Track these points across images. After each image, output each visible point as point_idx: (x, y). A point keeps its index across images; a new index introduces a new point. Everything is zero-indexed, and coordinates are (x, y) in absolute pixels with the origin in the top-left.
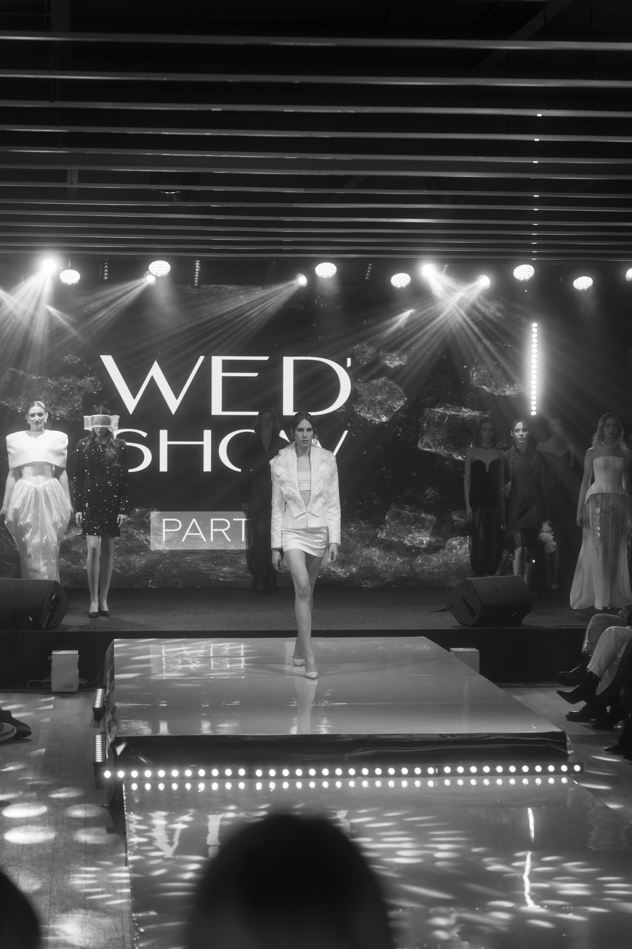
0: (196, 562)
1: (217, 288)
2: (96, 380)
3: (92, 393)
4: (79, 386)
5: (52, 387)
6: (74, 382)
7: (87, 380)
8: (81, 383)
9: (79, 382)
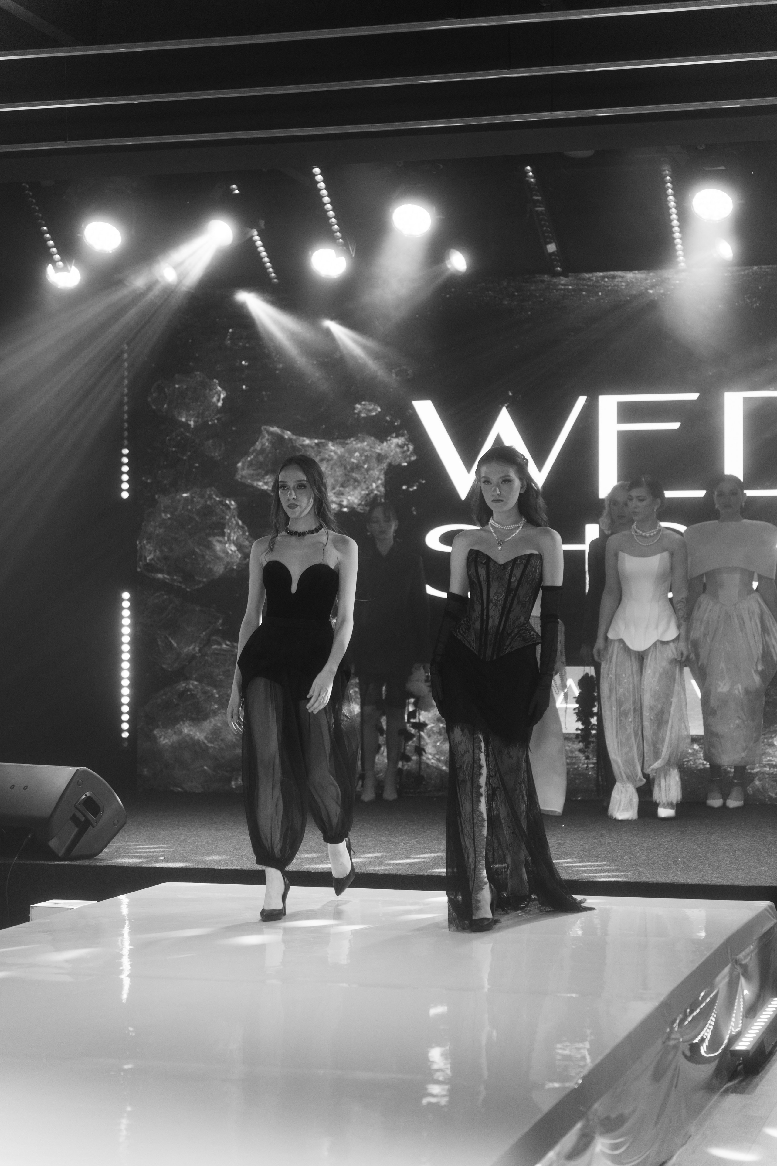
0: (574, 755)
1: (608, 278)
2: (407, 443)
3: (399, 465)
4: (379, 454)
5: (335, 457)
6: (371, 447)
7: (392, 443)
8: (381, 449)
9: (379, 448)
